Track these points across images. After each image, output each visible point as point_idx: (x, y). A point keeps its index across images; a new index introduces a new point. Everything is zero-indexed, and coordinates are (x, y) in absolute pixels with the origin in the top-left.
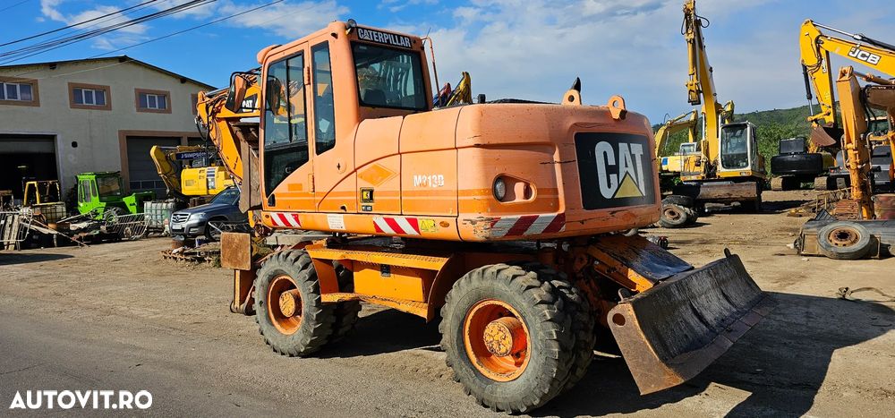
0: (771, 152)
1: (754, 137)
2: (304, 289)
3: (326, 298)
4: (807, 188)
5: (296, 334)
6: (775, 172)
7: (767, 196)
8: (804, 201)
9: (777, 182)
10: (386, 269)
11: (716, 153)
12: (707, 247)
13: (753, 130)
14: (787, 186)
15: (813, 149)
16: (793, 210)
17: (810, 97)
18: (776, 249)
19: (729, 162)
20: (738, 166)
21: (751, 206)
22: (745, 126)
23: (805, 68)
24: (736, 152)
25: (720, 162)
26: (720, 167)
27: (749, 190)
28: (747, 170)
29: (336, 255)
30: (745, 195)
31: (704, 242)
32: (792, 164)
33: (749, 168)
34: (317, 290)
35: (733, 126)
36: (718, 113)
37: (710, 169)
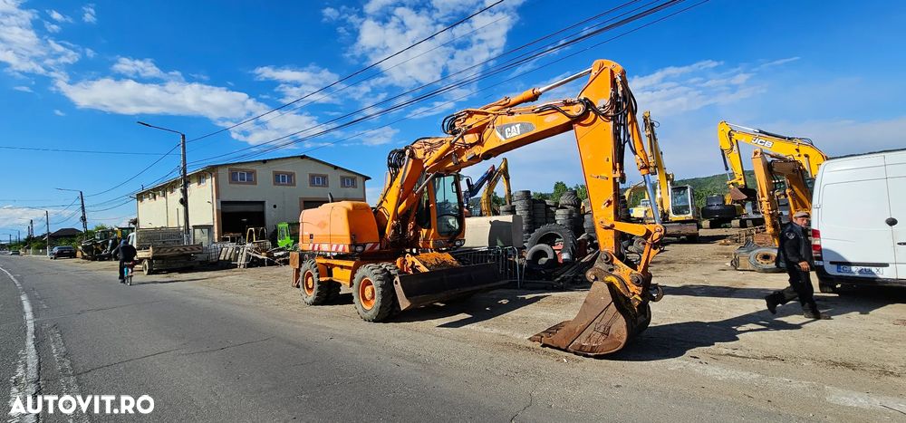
0: (702, 204)
1: (693, 195)
2: (315, 275)
3: (322, 279)
4: (726, 227)
5: (312, 296)
6: (705, 217)
7: (702, 233)
8: (727, 236)
9: (706, 223)
10: (342, 267)
11: (668, 205)
12: (672, 265)
13: (692, 190)
14: (713, 226)
15: (728, 202)
16: (723, 241)
17: (727, 169)
18: (718, 266)
19: (677, 211)
20: (683, 214)
21: (693, 239)
22: (687, 188)
23: (722, 151)
24: (681, 204)
25: (671, 210)
26: (671, 214)
27: (691, 229)
28: (690, 216)
29: (324, 261)
30: (690, 232)
31: (668, 263)
32: (716, 212)
33: (691, 214)
34: (318, 277)
35: (678, 188)
36: (667, 180)
37: (665, 216)
